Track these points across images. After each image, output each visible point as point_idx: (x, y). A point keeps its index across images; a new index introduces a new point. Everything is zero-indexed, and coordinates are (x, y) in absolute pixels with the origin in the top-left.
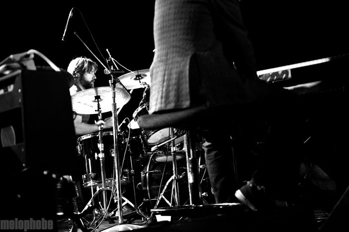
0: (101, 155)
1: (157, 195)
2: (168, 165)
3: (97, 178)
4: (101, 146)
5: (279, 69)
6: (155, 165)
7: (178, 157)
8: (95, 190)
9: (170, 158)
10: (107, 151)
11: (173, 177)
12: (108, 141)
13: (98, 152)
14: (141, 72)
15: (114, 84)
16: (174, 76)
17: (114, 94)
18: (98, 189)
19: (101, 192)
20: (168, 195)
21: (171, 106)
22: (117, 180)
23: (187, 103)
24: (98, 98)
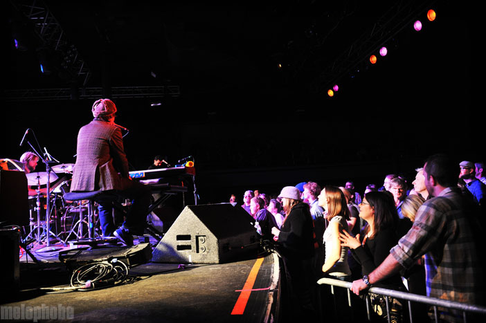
0: (38, 209)
1: (70, 230)
2: (78, 214)
3: (35, 220)
4: (38, 203)
5: (140, 172)
6: (69, 214)
7: (83, 210)
8: (33, 227)
9: (79, 210)
10: (41, 206)
11: (79, 221)
12: (43, 201)
13: (37, 207)
14: (65, 165)
15: (49, 171)
16: (86, 177)
17: (49, 177)
18: (35, 227)
19: (37, 229)
20: (76, 230)
21: (83, 189)
22: (47, 222)
23: (92, 189)
24: (38, 177)
